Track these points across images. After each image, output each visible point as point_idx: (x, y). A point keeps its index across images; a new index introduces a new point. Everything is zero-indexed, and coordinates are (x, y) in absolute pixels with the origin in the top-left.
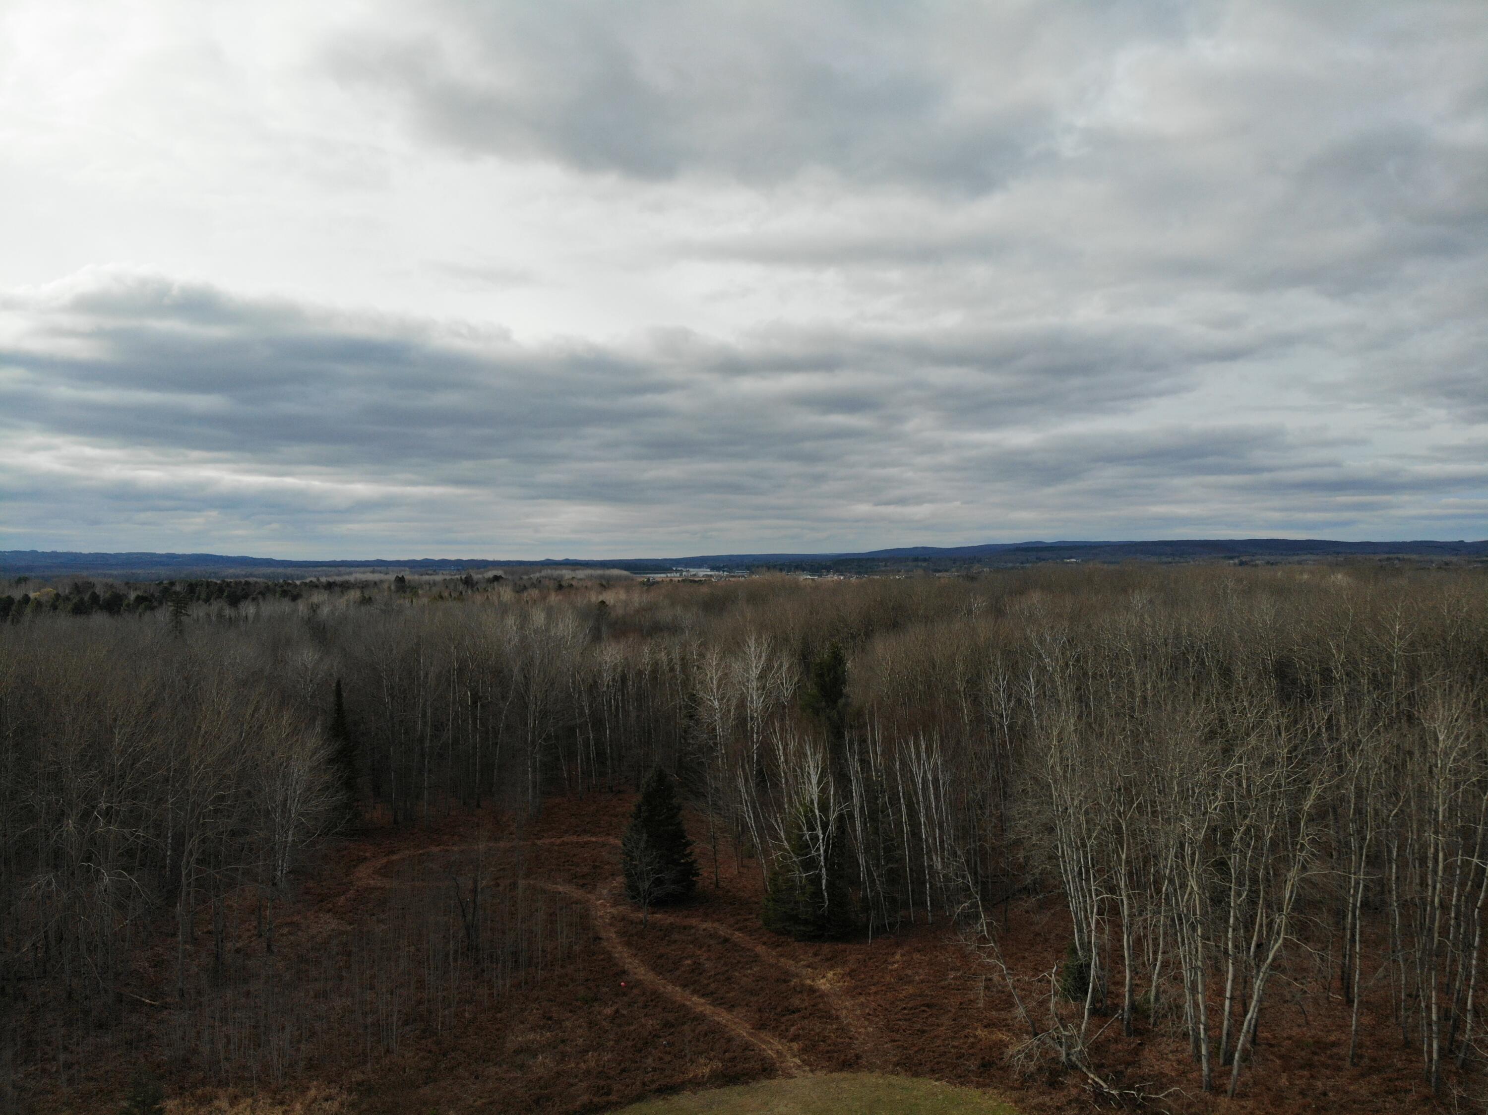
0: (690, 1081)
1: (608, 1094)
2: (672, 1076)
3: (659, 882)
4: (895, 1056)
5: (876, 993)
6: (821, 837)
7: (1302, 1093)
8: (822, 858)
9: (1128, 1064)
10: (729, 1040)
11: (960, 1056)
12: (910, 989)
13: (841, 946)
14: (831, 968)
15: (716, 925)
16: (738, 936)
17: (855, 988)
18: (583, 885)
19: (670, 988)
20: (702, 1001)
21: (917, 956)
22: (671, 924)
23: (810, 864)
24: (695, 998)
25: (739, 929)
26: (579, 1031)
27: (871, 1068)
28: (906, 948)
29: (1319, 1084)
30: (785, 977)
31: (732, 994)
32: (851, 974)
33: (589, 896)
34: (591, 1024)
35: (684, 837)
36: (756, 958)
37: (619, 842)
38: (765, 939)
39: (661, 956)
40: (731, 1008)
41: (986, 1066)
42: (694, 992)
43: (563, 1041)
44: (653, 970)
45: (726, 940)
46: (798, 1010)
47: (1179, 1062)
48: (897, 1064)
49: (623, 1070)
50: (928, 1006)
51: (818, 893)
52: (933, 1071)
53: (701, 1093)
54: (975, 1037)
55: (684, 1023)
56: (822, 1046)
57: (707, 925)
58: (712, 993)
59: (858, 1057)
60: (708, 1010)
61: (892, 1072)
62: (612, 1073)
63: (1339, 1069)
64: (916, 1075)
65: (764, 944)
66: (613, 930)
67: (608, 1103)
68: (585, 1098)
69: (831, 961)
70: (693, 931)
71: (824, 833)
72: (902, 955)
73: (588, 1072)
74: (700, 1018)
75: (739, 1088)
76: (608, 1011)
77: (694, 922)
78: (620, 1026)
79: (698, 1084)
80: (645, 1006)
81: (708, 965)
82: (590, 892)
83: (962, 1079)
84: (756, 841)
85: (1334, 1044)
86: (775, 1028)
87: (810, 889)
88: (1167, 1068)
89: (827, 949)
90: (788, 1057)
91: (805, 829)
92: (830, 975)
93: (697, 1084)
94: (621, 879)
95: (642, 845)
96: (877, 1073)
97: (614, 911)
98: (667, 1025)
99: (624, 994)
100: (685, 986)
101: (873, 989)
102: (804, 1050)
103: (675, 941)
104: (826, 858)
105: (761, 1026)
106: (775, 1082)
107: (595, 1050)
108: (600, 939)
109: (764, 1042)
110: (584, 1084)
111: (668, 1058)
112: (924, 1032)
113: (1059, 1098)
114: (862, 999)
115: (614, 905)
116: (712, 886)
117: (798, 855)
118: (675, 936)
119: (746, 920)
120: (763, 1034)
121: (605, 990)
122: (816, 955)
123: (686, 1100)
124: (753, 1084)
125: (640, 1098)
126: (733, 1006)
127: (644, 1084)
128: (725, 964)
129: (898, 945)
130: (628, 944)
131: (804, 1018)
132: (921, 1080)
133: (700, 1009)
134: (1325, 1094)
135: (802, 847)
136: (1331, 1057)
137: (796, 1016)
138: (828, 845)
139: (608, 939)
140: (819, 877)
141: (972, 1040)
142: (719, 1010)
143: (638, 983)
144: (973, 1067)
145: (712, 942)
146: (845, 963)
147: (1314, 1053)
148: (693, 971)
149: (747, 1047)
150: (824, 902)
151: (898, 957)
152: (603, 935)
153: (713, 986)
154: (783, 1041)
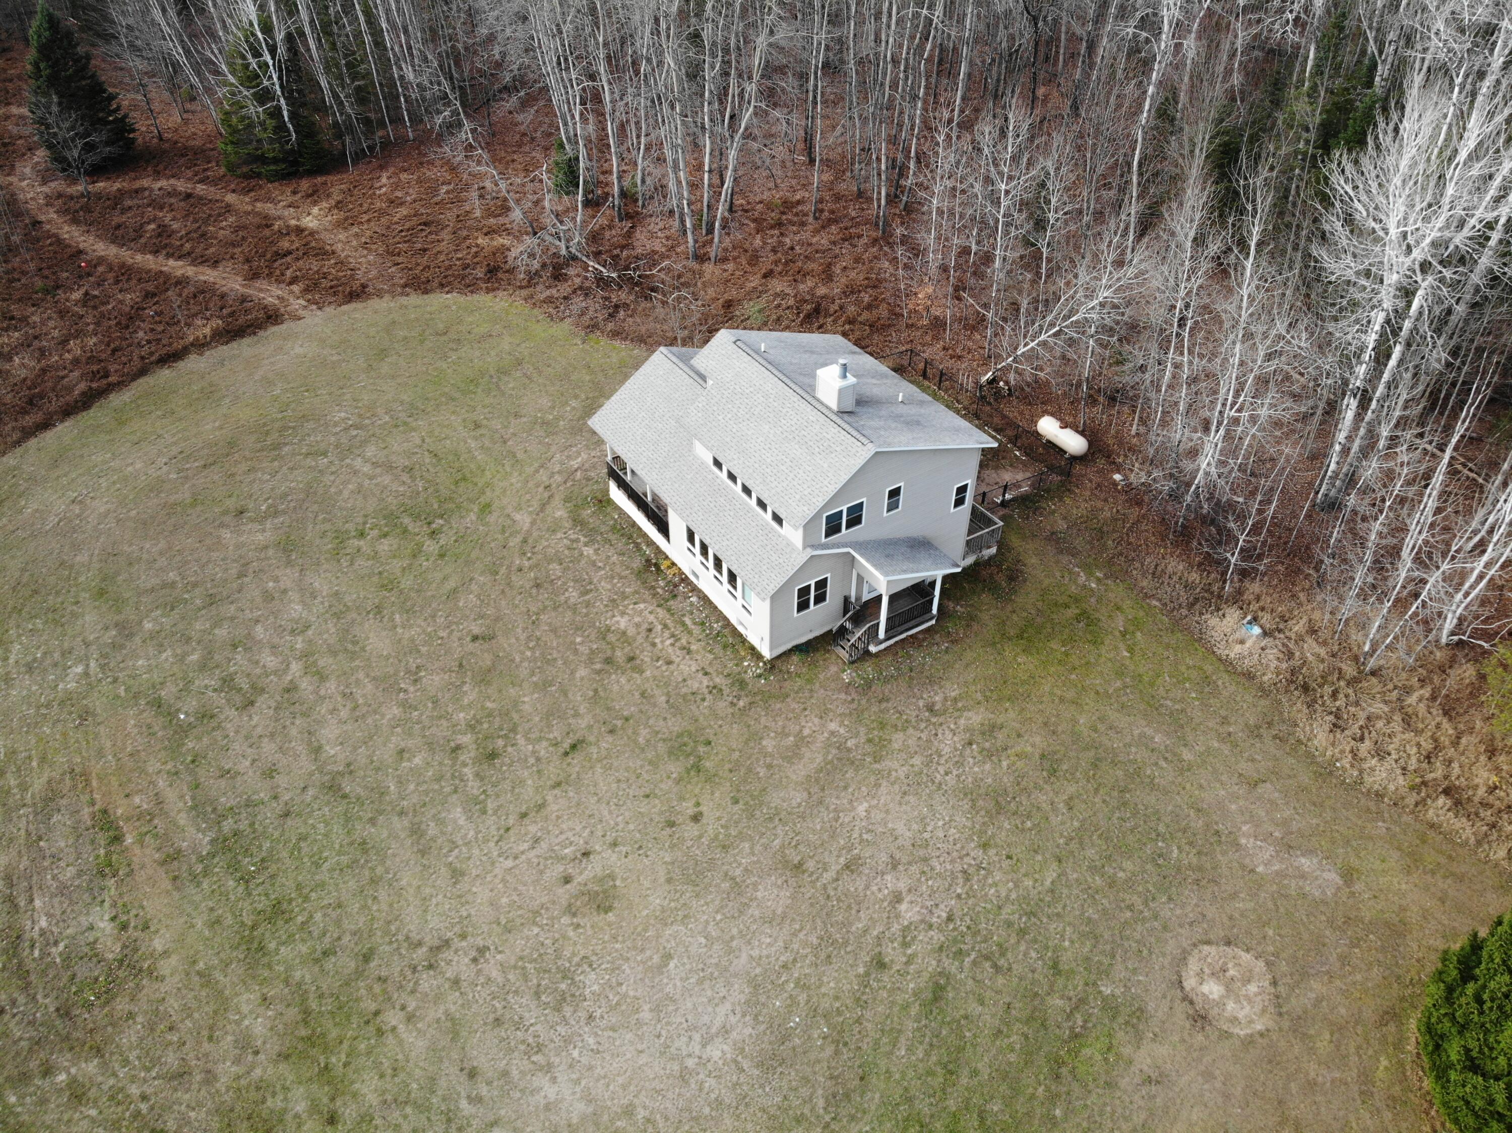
0: (192, 344)
1: (106, 376)
2: (170, 344)
3: (89, 147)
4: (401, 278)
5: (369, 220)
6: (271, 63)
7: (774, 251)
8: (277, 87)
9: (623, 247)
10: (223, 296)
11: (465, 267)
12: (404, 211)
13: (320, 180)
14: (315, 203)
15: (172, 181)
16: (200, 189)
17: (346, 219)
19: (139, 257)
20: (180, 263)
21: (404, 176)
22: (119, 190)
23: (264, 96)
24: (171, 262)
25: (200, 181)
26: (51, 324)
27: (379, 294)
28: (392, 170)
29: (787, 240)
30: (266, 222)
31: (212, 250)
32: (339, 205)
33: (10, 178)
34: (62, 314)
35: (105, 91)
36: (228, 209)
37: (24, 111)
38: (233, 186)
39: (118, 227)
40: (215, 264)
41: (492, 271)
42: (169, 256)
43: (36, 337)
44: (113, 242)
45: (189, 196)
46: (289, 253)
47: (668, 238)
48: (406, 286)
49: (114, 351)
50: (425, 224)
51: (281, 127)
52: (442, 285)
53: (208, 353)
54: (477, 246)
55: (167, 290)
56: (325, 283)
57: (163, 183)
58: (189, 254)
59: (364, 286)
60: (190, 271)
61: (402, 294)
62: (103, 356)
63: (803, 224)
64: (426, 292)
65: (234, 191)
66: (51, 210)
67: (109, 385)
68: (82, 386)
69: (313, 196)
70: (147, 193)
71: (273, 58)
72: (389, 178)
73: (76, 362)
74: (182, 282)
75: (246, 341)
76: (76, 295)
77: (145, 183)
78: (95, 308)
79: (203, 345)
80: (117, 282)
81: (175, 226)
82: (9, 175)
83: (471, 287)
84: (195, 80)
85: (799, 202)
86: (270, 275)
87: (271, 123)
88: (658, 247)
89: (305, 185)
90: (291, 300)
91: (249, 56)
92: (315, 210)
93: (200, 346)
94: (41, 154)
95: (55, 109)
96: (387, 297)
98: (148, 295)
99: (89, 275)
100: (156, 252)
101: (365, 217)
102: (307, 290)
103: (130, 208)
104: (281, 86)
105: (254, 276)
106: (284, 327)
107: (76, 337)
108: (40, 223)
109: (261, 290)
110: (76, 374)
111: (160, 328)
112: (425, 250)
113: (565, 288)
114: (355, 229)
115: (44, 182)
116: (155, 140)
117: (248, 88)
118: (128, 203)
119: (205, 170)
120: (258, 284)
121: (65, 275)
122: (294, 193)
123: (193, 363)
124: (261, 333)
125: (143, 372)
126: (215, 261)
127: (143, 358)
128: (195, 221)
129: (382, 168)
130: (75, 221)
131: (298, 259)
132: (432, 296)
133: (179, 273)
134: (792, 248)
135: (251, 79)
136: (797, 214)
137: (289, 259)
138: (281, 70)
139: (49, 222)
140: (279, 108)
141: (474, 249)
142: (201, 269)
143: (101, 260)
144: (480, 275)
145: (173, 200)
146: (329, 196)
147: (783, 213)
148: (160, 235)
149: (244, 299)
150: (290, 135)
151: (384, 180)
152: (42, 218)
153: (188, 246)
154: (283, 286)
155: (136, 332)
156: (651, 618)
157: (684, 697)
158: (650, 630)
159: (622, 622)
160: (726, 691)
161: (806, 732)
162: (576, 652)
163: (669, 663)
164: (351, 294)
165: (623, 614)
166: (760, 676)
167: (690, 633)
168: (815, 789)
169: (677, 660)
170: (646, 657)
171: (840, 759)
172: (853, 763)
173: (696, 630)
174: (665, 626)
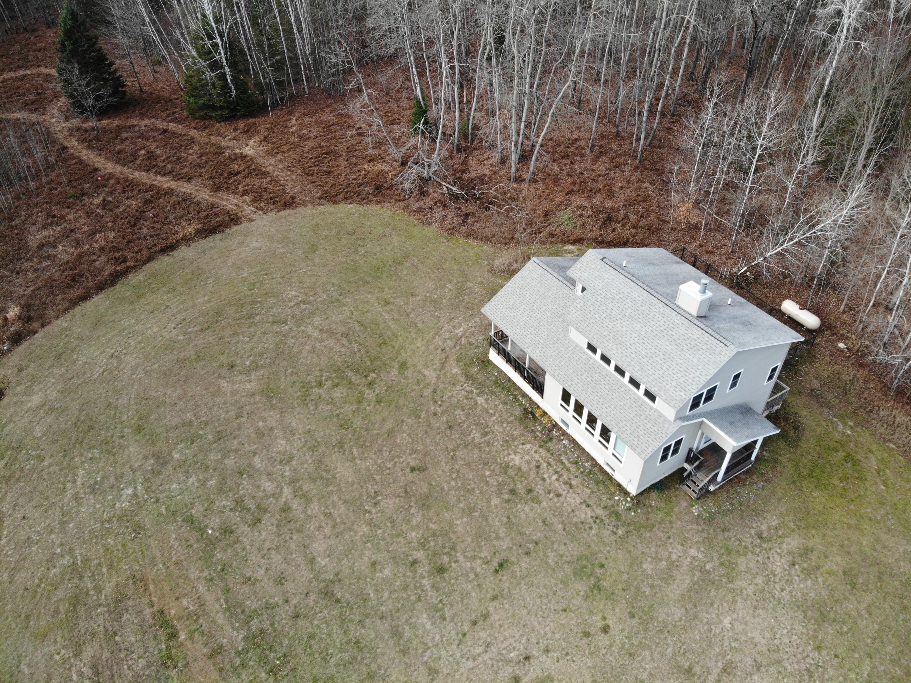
4: (317, 192)
7: (569, 175)
10: (198, 204)
11: (360, 185)
12: (310, 144)
13: (251, 121)
18: (36, 110)
19: (137, 174)
20: (165, 179)
21: (306, 119)
24: (159, 178)
26: (82, 221)
27: (303, 204)
28: (297, 114)
31: (186, 170)
32: (266, 139)
33: (43, 117)
34: (88, 214)
39: (120, 152)
40: (190, 180)
41: (378, 188)
42: (157, 173)
43: (72, 231)
44: (118, 163)
46: (239, 173)
47: (492, 165)
48: (320, 198)
49: (129, 242)
50: (327, 153)
51: (225, 86)
52: (346, 198)
53: (193, 245)
54: (365, 170)
55: (159, 198)
56: (266, 196)
57: (146, 122)
58: (171, 172)
59: (293, 198)
60: (173, 184)
61: (319, 204)
62: (121, 246)
63: (583, 155)
64: (335, 203)
65: (195, 128)
66: (73, 139)
67: (127, 268)
68: (108, 268)
69: (249, 132)
70: (136, 129)
72: (296, 120)
73: (102, 249)
74: (170, 192)
75: (218, 236)
76: (97, 201)
78: (111, 210)
79: (189, 240)
80: (124, 192)
81: (159, 152)
82: (43, 114)
83: (365, 200)
86: (228, 188)
87: (219, 83)
88: (486, 171)
89: (242, 124)
90: (245, 207)
92: (251, 142)
96: (309, 206)
97: (68, 124)
98: (146, 202)
99: (104, 186)
100: (148, 171)
101: (286, 148)
102: (255, 200)
103: (126, 139)
105: (217, 189)
106: (242, 226)
107: (100, 232)
108: (67, 148)
109: (223, 199)
110: (103, 259)
111: (158, 226)
112: (330, 172)
113: (428, 202)
114: (280, 156)
115: (67, 119)
116: (138, 92)
118: (125, 135)
119: (174, 112)
120: (220, 194)
121: (88, 186)
125: (150, 258)
126: (190, 178)
129: (290, 113)
130: (90, 147)
131: (245, 177)
132: (339, 206)
133: (166, 186)
134: (582, 173)
137: (239, 177)
139: (73, 147)
140: (225, 74)
141: (363, 173)
142: (180, 183)
143: (111, 176)
144: (370, 192)
146: (259, 132)
147: (567, 148)
148: (149, 158)
149: (213, 206)
150: (231, 91)
152: (68, 145)
153: (169, 167)
154: (237, 196)
155: (141, 228)
156: (537, 457)
157: (576, 525)
158: (538, 467)
159: (516, 460)
160: (607, 521)
161: (674, 557)
162: (487, 482)
163: (559, 495)
164: (285, 203)
165: (516, 452)
166: (629, 509)
167: (568, 470)
168: (689, 606)
169: (564, 493)
170: (539, 489)
171: (703, 580)
172: (713, 583)
173: (573, 468)
174: (549, 464)
